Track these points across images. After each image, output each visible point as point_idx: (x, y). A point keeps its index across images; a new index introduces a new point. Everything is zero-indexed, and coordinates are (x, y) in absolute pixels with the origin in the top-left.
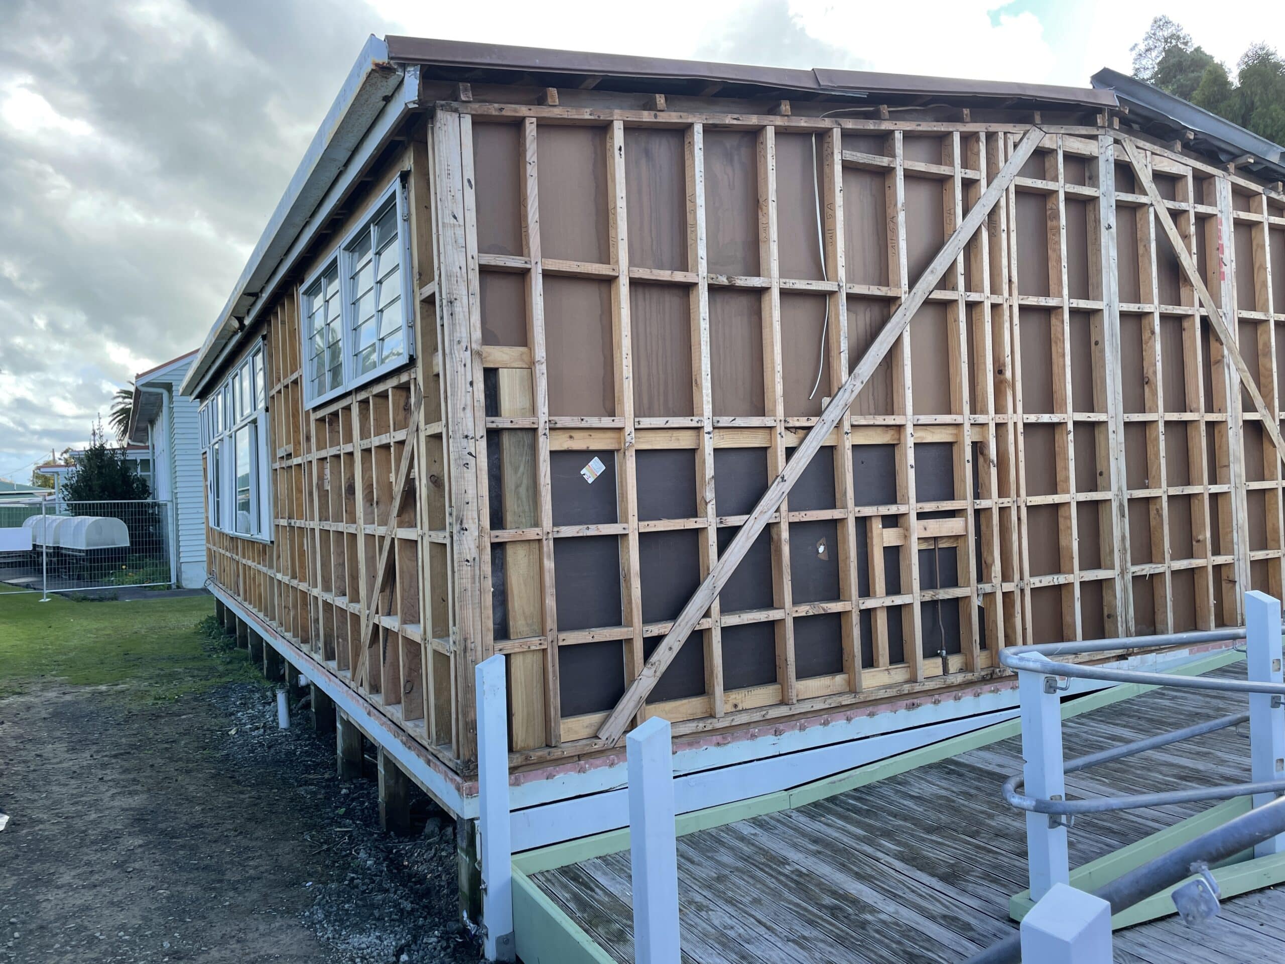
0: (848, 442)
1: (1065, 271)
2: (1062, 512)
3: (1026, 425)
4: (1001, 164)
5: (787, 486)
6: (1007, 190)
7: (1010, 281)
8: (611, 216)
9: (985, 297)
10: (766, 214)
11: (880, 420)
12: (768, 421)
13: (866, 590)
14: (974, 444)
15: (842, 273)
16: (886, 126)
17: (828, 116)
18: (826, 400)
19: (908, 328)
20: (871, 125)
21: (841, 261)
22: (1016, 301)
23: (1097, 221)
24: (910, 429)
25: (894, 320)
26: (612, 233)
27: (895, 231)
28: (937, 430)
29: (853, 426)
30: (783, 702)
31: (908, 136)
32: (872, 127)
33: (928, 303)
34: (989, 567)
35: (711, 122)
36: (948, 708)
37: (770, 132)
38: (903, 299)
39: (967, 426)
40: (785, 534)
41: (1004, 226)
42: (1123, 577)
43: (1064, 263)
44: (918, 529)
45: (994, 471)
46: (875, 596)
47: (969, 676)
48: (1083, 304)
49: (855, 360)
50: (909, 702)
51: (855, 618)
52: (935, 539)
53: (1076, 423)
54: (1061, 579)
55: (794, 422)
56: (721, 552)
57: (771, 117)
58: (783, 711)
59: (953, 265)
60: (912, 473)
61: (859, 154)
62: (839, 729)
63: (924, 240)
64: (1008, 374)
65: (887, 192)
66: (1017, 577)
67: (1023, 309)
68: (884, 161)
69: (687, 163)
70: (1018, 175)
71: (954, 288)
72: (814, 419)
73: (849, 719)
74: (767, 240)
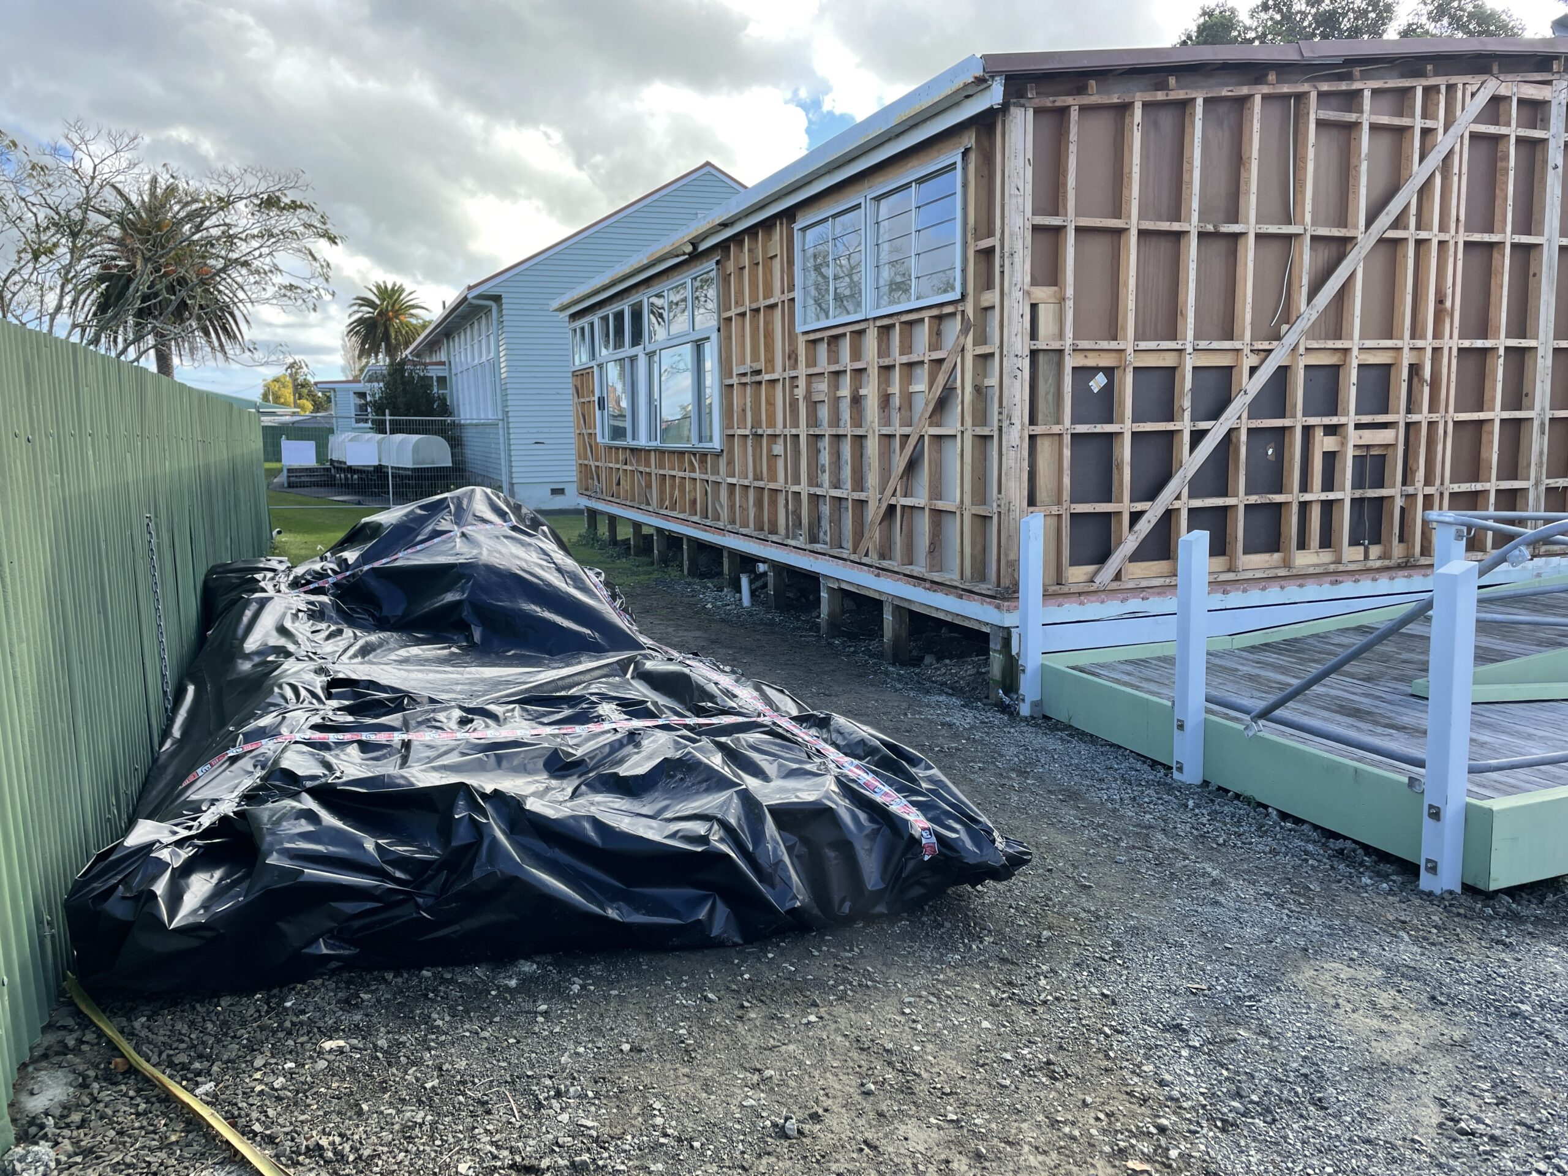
0: (1302, 362)
1: (1510, 209)
2: (1485, 428)
3: (1460, 350)
4: (1458, 113)
5: (1248, 399)
6: (1462, 136)
7: (1458, 219)
8: (1125, 179)
9: (1434, 235)
10: (1249, 170)
11: (1330, 344)
12: (1237, 344)
13: (1304, 487)
14: (1411, 366)
15: (1308, 218)
16: (1356, 86)
17: (1306, 81)
18: (1285, 327)
19: (1362, 264)
20: (1343, 86)
21: (1308, 207)
22: (1462, 237)
23: (1545, 162)
24: (1355, 352)
25: (1350, 257)
26: (1125, 192)
27: (1357, 179)
28: (1379, 352)
29: (1307, 349)
30: (1230, 570)
31: (1375, 92)
32: (1344, 88)
33: (1381, 241)
34: (1414, 472)
35: (1209, 95)
36: (1366, 586)
37: (1258, 99)
38: (1359, 239)
39: (1406, 350)
40: (1244, 437)
41: (1456, 170)
42: (1537, 488)
43: (1510, 202)
44: (1354, 437)
45: (1426, 390)
46: (1312, 492)
47: (1387, 563)
48: (1525, 239)
49: (1314, 291)
50: (1333, 578)
51: (1295, 508)
52: (1368, 446)
53: (1507, 348)
54: (1479, 487)
55: (1259, 345)
56: (1192, 449)
57: (1260, 87)
58: (1231, 576)
59: (1407, 207)
60: (1353, 390)
61: (1331, 113)
62: (1274, 594)
63: (1381, 186)
64: (1448, 304)
65: (1353, 143)
66: (1438, 482)
67: (1467, 244)
68: (1352, 117)
69: (1187, 130)
70: (1473, 122)
71: (1406, 228)
72: (1275, 343)
73: (1282, 588)
74: (1248, 192)
